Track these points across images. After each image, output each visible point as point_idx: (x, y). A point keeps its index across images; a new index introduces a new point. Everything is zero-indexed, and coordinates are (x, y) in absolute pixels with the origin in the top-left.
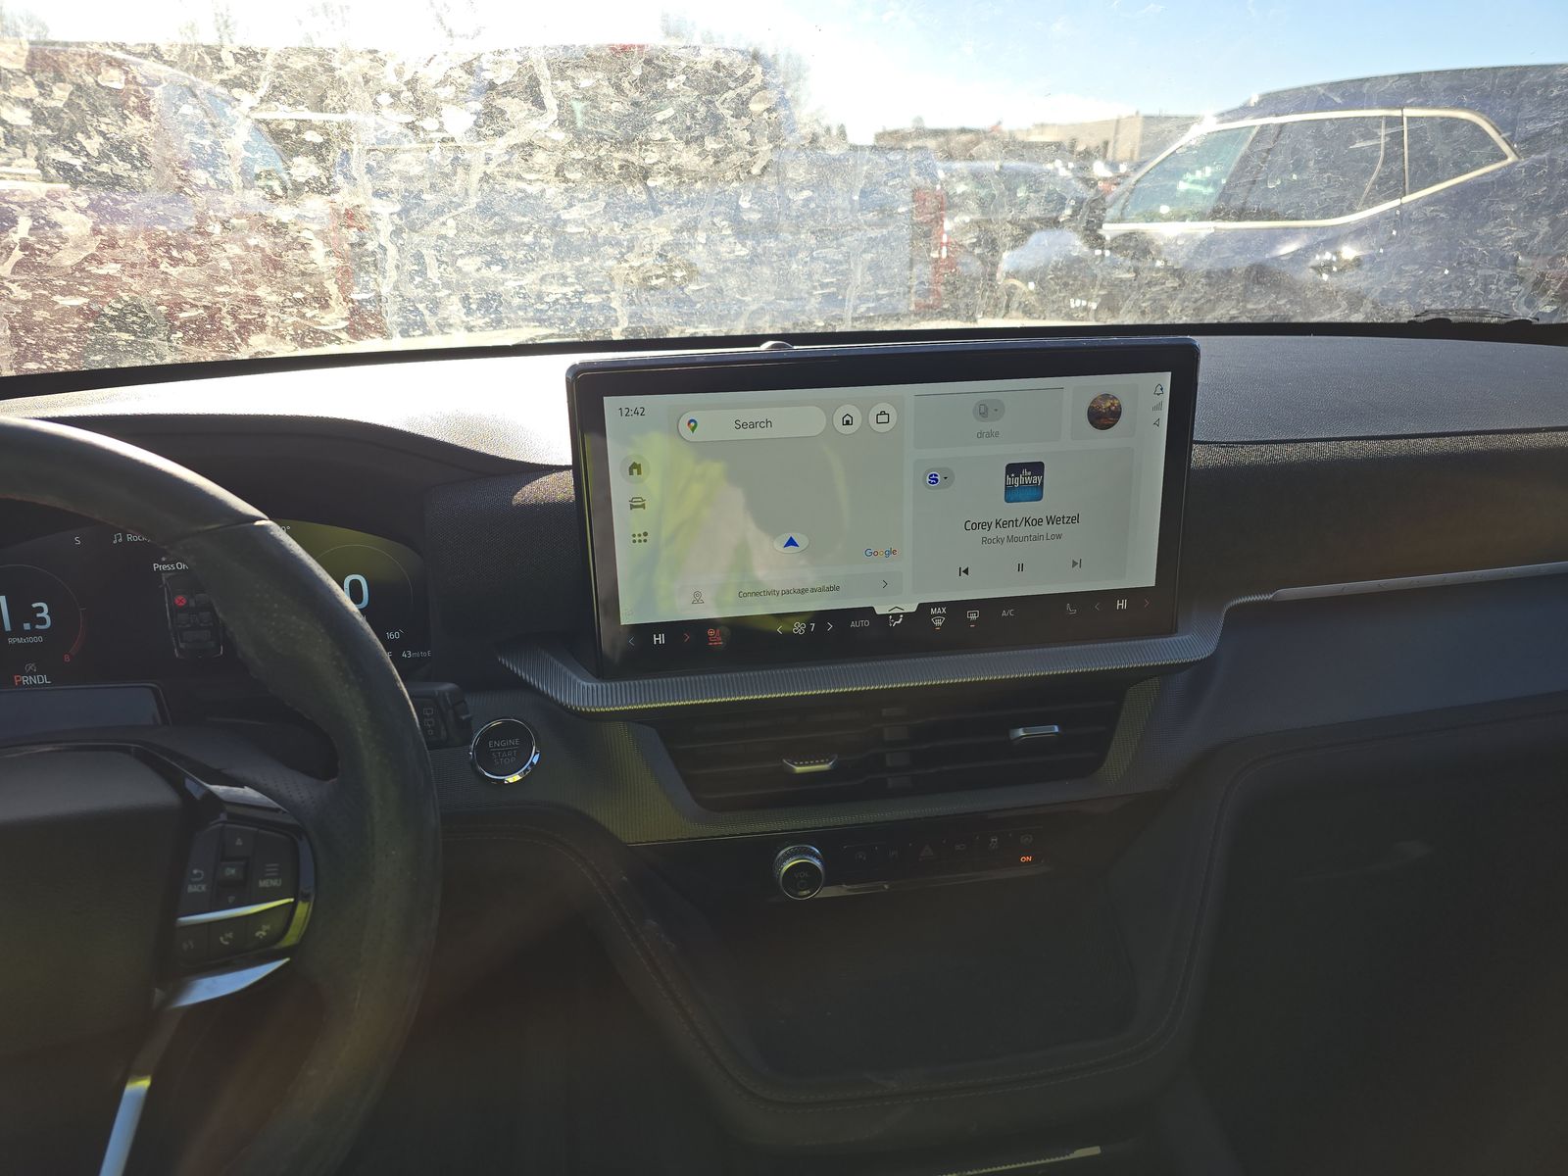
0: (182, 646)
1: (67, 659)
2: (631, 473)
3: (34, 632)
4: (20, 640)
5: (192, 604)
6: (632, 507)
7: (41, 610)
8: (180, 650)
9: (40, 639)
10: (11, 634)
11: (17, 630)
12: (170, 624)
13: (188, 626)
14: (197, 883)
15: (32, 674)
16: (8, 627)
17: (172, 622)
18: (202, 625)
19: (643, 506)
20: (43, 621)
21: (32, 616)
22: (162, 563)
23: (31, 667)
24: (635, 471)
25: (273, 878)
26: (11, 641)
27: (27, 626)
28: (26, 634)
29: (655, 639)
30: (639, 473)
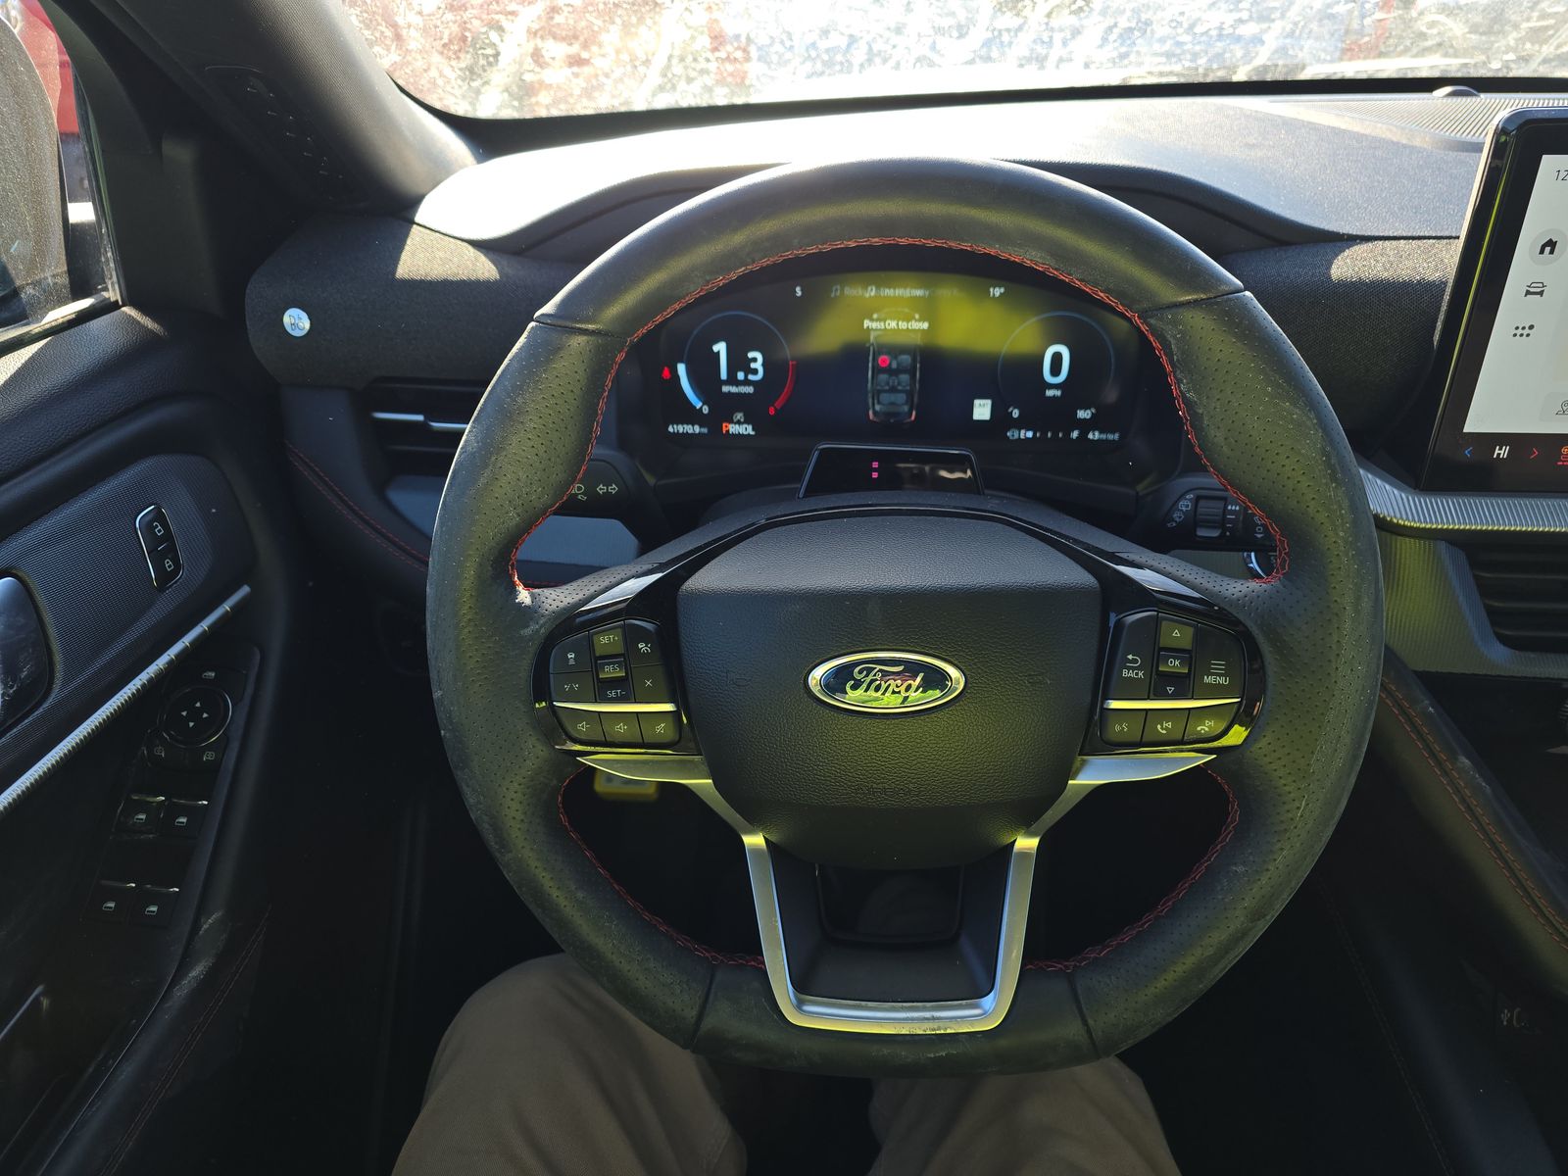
0: (877, 407)
1: (772, 412)
2: (1542, 252)
3: (746, 382)
4: (734, 389)
5: (894, 365)
6: (1528, 293)
7: (755, 360)
8: (875, 413)
9: (750, 390)
10: (728, 382)
11: (732, 380)
12: (869, 385)
13: (887, 388)
14: (1133, 669)
15: (739, 423)
16: (724, 375)
17: (872, 383)
18: (900, 388)
19: (1541, 293)
20: (755, 371)
21: (745, 365)
22: (872, 320)
23: (739, 416)
24: (1548, 249)
25: (1220, 675)
26: (725, 389)
27: (741, 376)
28: (738, 383)
29: (1497, 451)
30: (1552, 252)
